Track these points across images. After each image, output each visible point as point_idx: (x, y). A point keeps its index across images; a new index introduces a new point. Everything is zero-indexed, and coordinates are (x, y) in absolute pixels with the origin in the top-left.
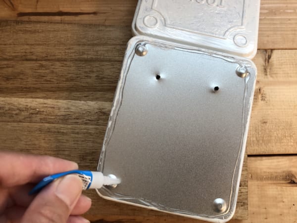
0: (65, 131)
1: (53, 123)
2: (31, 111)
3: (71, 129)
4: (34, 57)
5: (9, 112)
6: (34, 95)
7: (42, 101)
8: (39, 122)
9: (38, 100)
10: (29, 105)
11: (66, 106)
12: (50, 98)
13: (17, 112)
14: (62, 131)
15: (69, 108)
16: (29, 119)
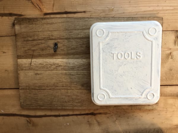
0: (73, 74)
1: (67, 70)
2: (56, 65)
3: (76, 73)
4: (54, 38)
5: (46, 66)
6: (57, 57)
7: (61, 60)
8: (61, 70)
9: (59, 60)
10: (55, 62)
11: (73, 62)
12: (64, 59)
13: (50, 66)
14: (72, 74)
15: (74, 63)
16: (56, 69)
